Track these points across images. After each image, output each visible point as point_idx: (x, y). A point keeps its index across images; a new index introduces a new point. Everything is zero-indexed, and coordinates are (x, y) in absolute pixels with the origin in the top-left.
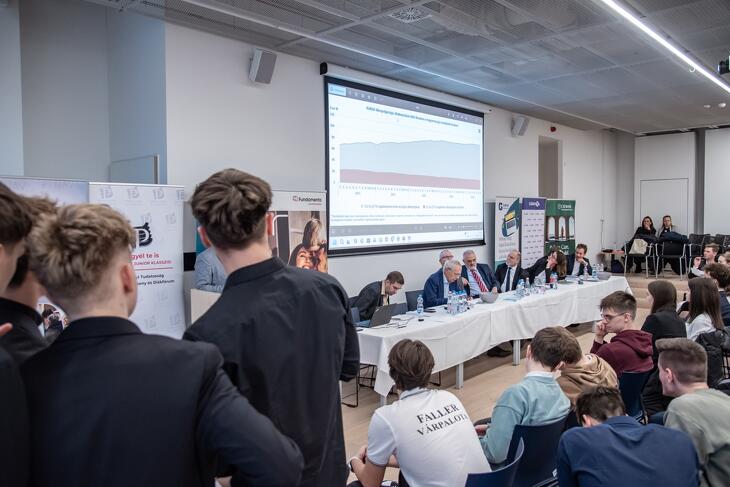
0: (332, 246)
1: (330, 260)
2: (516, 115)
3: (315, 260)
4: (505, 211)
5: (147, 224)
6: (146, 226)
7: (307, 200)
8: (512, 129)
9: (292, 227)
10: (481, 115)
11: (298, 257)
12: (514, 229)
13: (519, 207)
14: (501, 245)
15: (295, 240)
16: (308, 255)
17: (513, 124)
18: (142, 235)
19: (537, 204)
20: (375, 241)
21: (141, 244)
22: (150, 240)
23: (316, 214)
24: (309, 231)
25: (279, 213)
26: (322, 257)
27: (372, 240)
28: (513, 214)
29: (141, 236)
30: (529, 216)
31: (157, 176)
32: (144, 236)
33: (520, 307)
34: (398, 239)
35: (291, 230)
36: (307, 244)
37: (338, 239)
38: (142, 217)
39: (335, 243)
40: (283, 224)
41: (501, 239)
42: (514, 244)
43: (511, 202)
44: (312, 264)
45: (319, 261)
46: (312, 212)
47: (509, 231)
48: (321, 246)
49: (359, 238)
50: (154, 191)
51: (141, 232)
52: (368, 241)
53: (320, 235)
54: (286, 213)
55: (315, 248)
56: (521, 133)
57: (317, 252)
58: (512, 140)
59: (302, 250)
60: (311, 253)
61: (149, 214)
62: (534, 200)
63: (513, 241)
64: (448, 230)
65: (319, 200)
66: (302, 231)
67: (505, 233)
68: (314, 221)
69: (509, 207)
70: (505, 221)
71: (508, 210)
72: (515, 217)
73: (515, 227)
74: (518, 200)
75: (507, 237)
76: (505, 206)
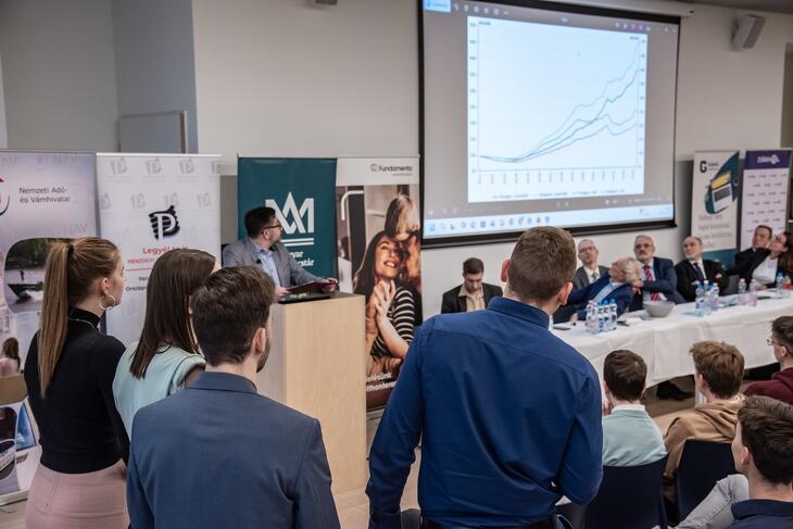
0: (427, 234)
1: (423, 253)
2: (741, 13)
3: (402, 253)
4: (712, 173)
5: (172, 207)
6: (171, 210)
7: (392, 169)
8: (733, 36)
9: (370, 207)
10: (676, 20)
11: (378, 249)
12: (728, 203)
13: (738, 167)
14: (703, 228)
15: (374, 225)
16: (392, 246)
17: (735, 27)
18: (167, 223)
19: (774, 160)
20: (493, 225)
21: (165, 234)
22: (177, 229)
23: (404, 189)
24: (394, 212)
25: (350, 188)
26: (413, 249)
27: (488, 224)
28: (726, 177)
29: (164, 224)
30: (758, 180)
31: (183, 142)
32: (169, 223)
33: (708, 325)
34: (530, 221)
35: (368, 212)
36: (391, 230)
37: (438, 222)
38: (166, 198)
39: (432, 229)
40: (357, 204)
41: (702, 218)
42: (727, 226)
43: (723, 159)
44: (397, 259)
45: (408, 254)
46: (399, 186)
47: (717, 205)
48: (411, 233)
49: (469, 220)
50: (181, 164)
51: (164, 218)
52: (483, 224)
53: (410, 218)
54: (361, 188)
55: (403, 236)
56: (749, 44)
57: (406, 242)
58: (734, 55)
59: (384, 239)
60: (397, 244)
61: (175, 194)
62: (769, 153)
63: (724, 221)
64: (612, 206)
65: (408, 168)
66: (384, 213)
67: (710, 208)
68: (402, 198)
69: (719, 168)
70: (710, 189)
71: (716, 172)
72: (731, 181)
73: (730, 197)
74: (737, 154)
75: (713, 215)
76: (713, 165)
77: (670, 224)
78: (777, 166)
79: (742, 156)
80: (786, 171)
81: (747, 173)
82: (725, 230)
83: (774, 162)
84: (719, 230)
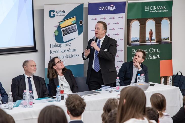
4: (59, 18)
12: (75, 36)
19: (112, 8)
41: (52, 46)
42: (75, 50)
43: (69, 10)
47: (65, 38)
62: (109, 4)
63: (72, 48)
67: (59, 39)
69: (66, 14)
70: (59, 28)
71: (64, 17)
72: (77, 22)
73: (77, 33)
74: (82, 5)
75: (63, 44)
76: (61, 12)
77: (33, 49)
78: (114, 12)
79: (86, 6)
80: (124, 15)
81: (90, 17)
82: (73, 53)
83: (112, 10)
84: (68, 53)
